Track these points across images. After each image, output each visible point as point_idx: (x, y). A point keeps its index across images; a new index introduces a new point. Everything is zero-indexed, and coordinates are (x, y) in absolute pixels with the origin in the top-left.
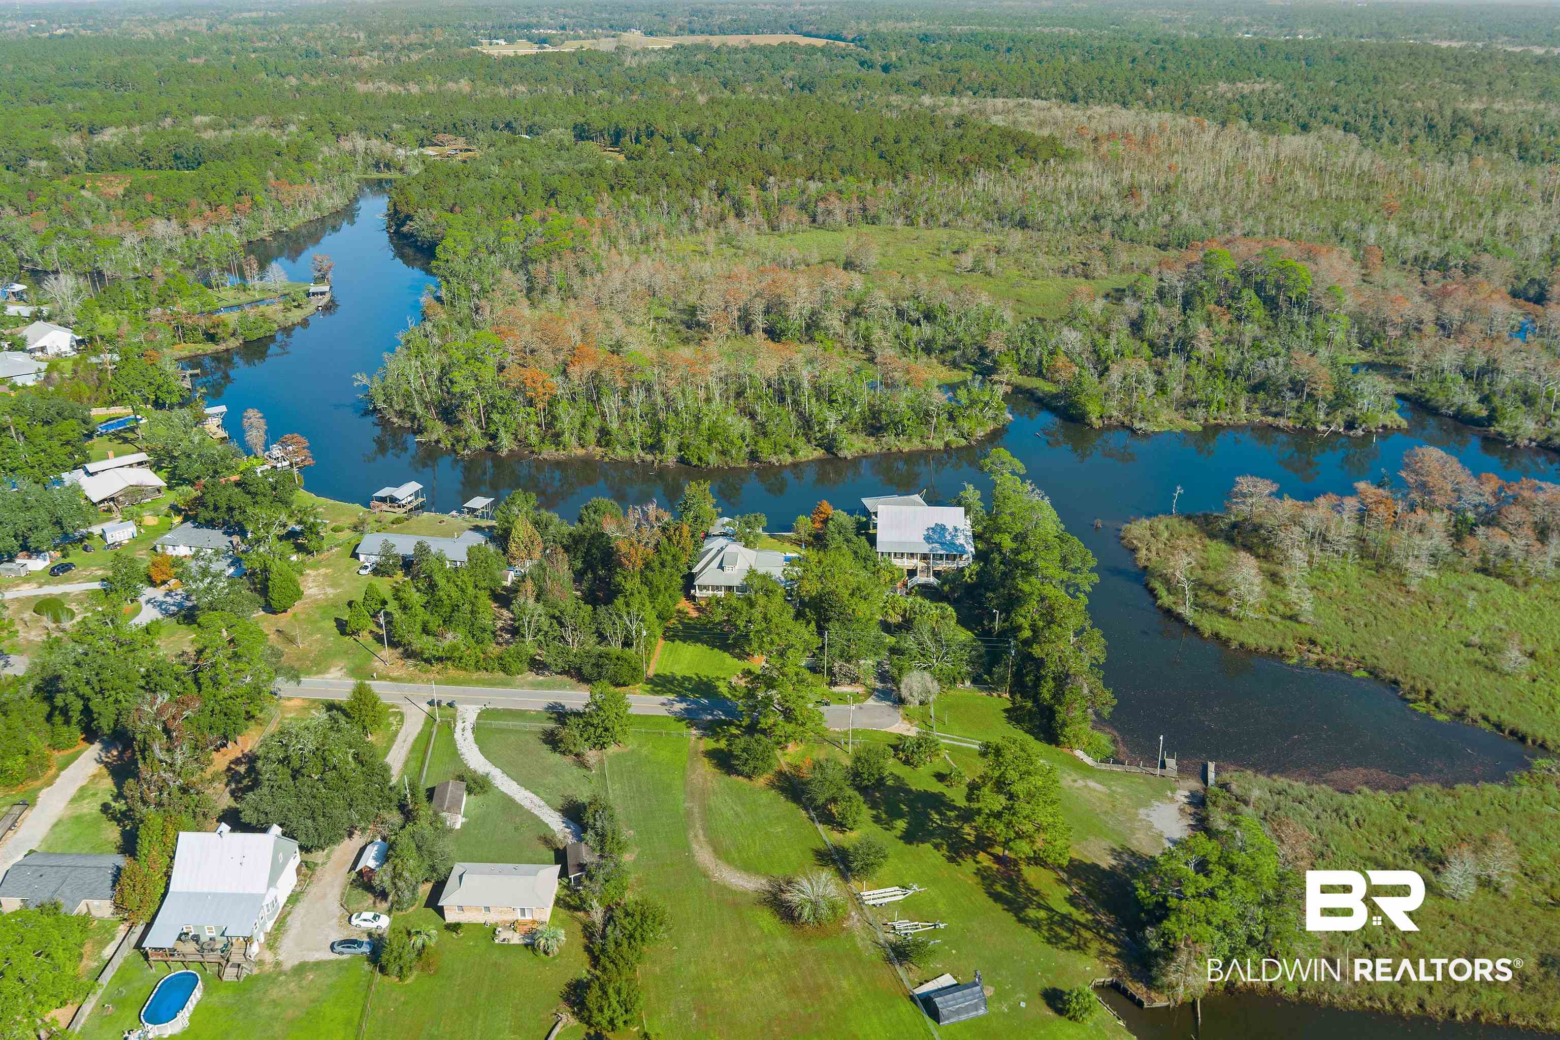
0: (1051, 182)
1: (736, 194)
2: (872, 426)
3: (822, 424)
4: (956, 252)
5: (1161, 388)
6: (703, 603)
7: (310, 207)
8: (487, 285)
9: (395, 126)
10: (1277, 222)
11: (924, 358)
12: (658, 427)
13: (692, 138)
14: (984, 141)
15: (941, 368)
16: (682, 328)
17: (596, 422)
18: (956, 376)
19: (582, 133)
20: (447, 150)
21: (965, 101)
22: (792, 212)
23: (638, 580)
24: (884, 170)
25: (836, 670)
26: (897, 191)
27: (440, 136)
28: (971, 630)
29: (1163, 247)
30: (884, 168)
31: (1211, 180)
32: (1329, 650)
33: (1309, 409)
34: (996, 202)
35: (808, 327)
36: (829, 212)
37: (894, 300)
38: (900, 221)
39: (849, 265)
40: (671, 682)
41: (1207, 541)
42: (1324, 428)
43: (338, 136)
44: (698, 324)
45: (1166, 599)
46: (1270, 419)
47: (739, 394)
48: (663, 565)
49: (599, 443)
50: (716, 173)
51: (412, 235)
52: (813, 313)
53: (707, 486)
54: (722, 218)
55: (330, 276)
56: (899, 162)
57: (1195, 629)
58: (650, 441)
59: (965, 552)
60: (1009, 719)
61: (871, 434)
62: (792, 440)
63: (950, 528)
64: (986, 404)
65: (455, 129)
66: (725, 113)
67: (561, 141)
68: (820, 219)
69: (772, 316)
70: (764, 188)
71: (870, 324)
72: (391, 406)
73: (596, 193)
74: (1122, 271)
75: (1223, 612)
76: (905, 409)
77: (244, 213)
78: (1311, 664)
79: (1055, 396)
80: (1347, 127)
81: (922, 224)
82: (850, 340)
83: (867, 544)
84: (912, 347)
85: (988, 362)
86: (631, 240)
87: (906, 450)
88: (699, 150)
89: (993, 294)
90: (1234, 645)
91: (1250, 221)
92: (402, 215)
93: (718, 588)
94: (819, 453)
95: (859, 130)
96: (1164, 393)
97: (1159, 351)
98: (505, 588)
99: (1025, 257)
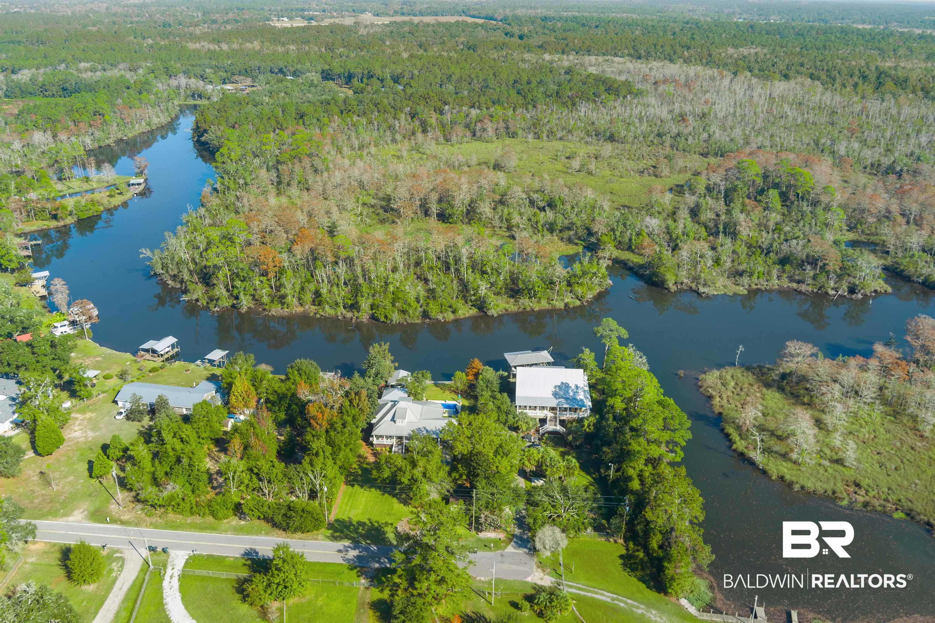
0: (628, 111)
1: (423, 116)
2: (512, 290)
3: (476, 290)
4: (568, 158)
5: (717, 261)
6: (379, 449)
7: (143, 123)
8: (248, 180)
9: (207, 70)
10: (778, 139)
11: (548, 236)
12: (356, 291)
13: (396, 80)
14: (584, 83)
15: (560, 244)
16: (381, 211)
17: (312, 287)
18: (571, 250)
19: (327, 76)
20: (240, 86)
21: (571, 57)
22: (459, 129)
23: (323, 440)
24: (520, 102)
25: (482, 520)
26: (529, 116)
27: (236, 77)
28: (589, 473)
29: (704, 155)
30: (521, 101)
31: (732, 110)
32: (872, 493)
33: (822, 278)
34: (593, 123)
35: (468, 212)
36: (484, 130)
37: (527, 193)
38: (531, 136)
39: (497, 167)
40: (348, 528)
41: (764, 390)
42: (833, 292)
43: (170, 76)
44: (392, 209)
45: (740, 445)
46: (795, 285)
47: (418, 264)
48: (344, 425)
49: (313, 303)
50: (411, 103)
51: (207, 143)
52: (472, 201)
53: (386, 347)
54: (413, 133)
55: (146, 172)
56: (530, 96)
57: (764, 472)
58: (350, 302)
59: (584, 406)
60: (624, 565)
61: (512, 297)
62: (453, 302)
63: (572, 385)
64: (595, 274)
65: (246, 72)
66: (419, 64)
67: (312, 80)
68: (478, 134)
69: (444, 205)
70: (442, 113)
71: (511, 210)
72: (167, 272)
73: (330, 116)
74: (680, 172)
75: (785, 456)
76: (536, 279)
77: (97, 127)
78: (859, 506)
79: (642, 266)
80: (812, 77)
81: (545, 138)
82: (497, 223)
83: (508, 400)
84: (540, 228)
85: (593, 240)
86: (352, 148)
87: (537, 309)
88: (401, 87)
89: (594, 189)
90: (797, 487)
91: (760, 138)
92: (202, 129)
93: (391, 437)
94: (474, 312)
95: (504, 76)
96: (719, 265)
97: (713, 232)
98: (226, 433)
99: (614, 161)
